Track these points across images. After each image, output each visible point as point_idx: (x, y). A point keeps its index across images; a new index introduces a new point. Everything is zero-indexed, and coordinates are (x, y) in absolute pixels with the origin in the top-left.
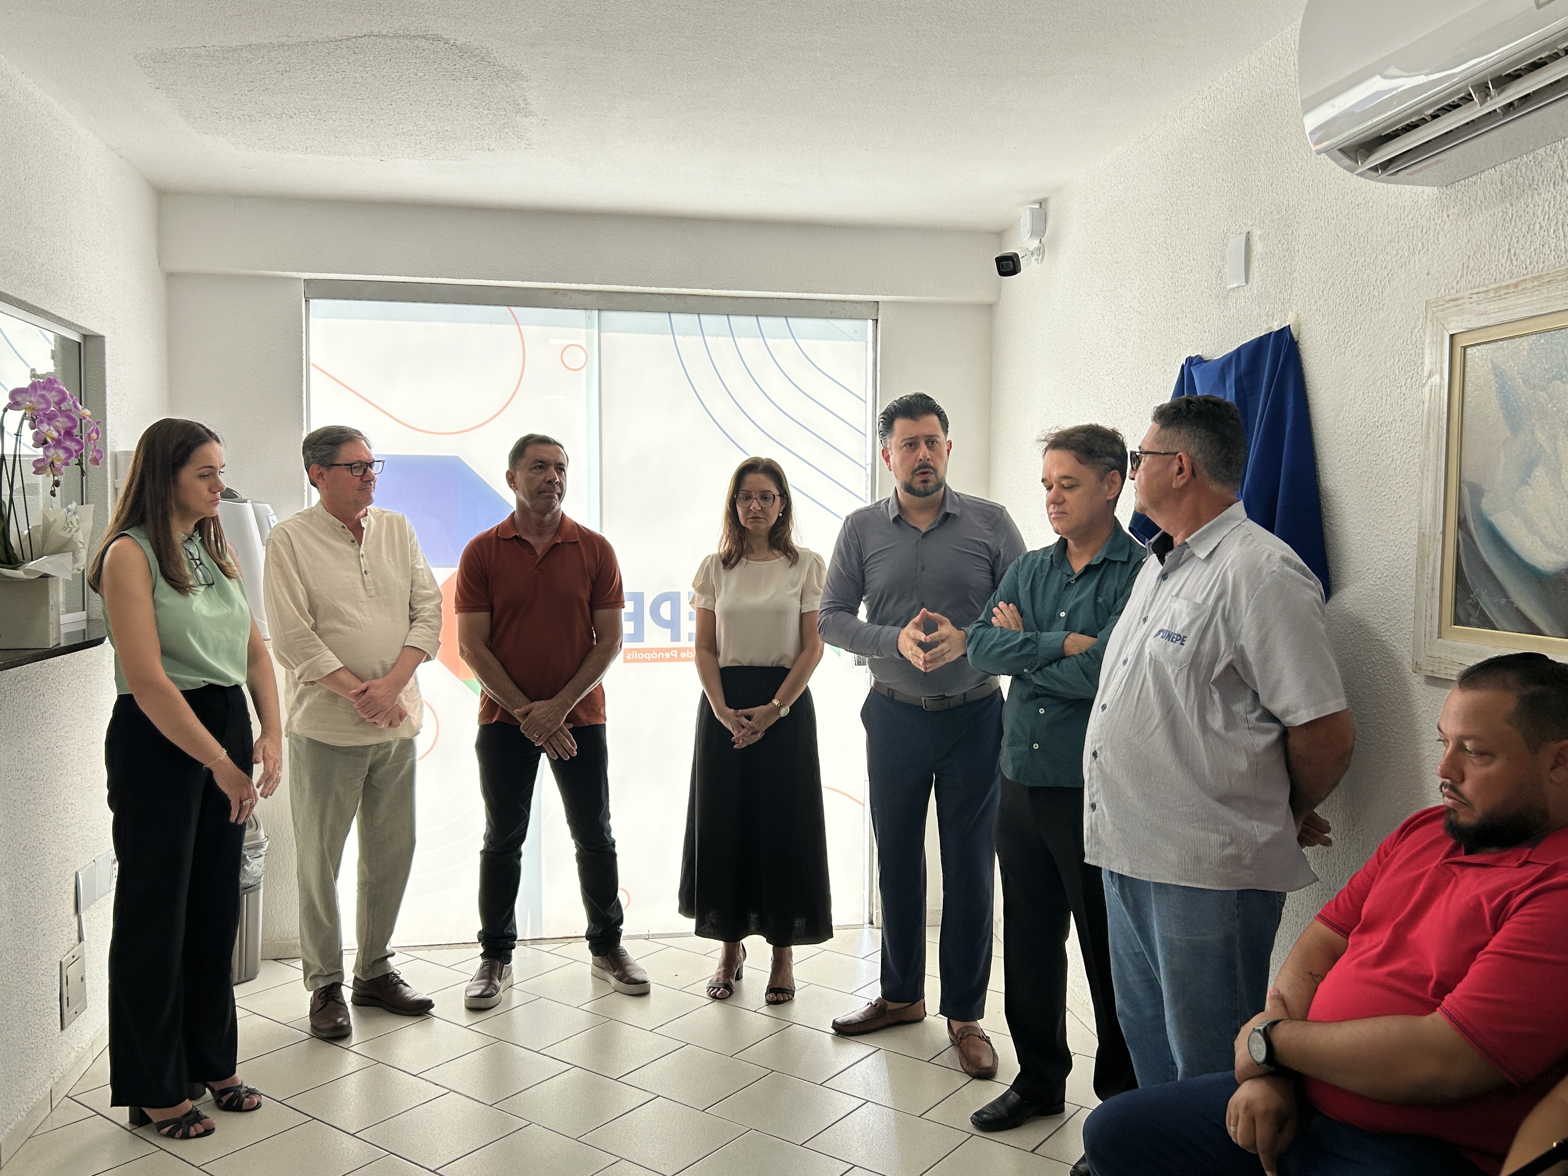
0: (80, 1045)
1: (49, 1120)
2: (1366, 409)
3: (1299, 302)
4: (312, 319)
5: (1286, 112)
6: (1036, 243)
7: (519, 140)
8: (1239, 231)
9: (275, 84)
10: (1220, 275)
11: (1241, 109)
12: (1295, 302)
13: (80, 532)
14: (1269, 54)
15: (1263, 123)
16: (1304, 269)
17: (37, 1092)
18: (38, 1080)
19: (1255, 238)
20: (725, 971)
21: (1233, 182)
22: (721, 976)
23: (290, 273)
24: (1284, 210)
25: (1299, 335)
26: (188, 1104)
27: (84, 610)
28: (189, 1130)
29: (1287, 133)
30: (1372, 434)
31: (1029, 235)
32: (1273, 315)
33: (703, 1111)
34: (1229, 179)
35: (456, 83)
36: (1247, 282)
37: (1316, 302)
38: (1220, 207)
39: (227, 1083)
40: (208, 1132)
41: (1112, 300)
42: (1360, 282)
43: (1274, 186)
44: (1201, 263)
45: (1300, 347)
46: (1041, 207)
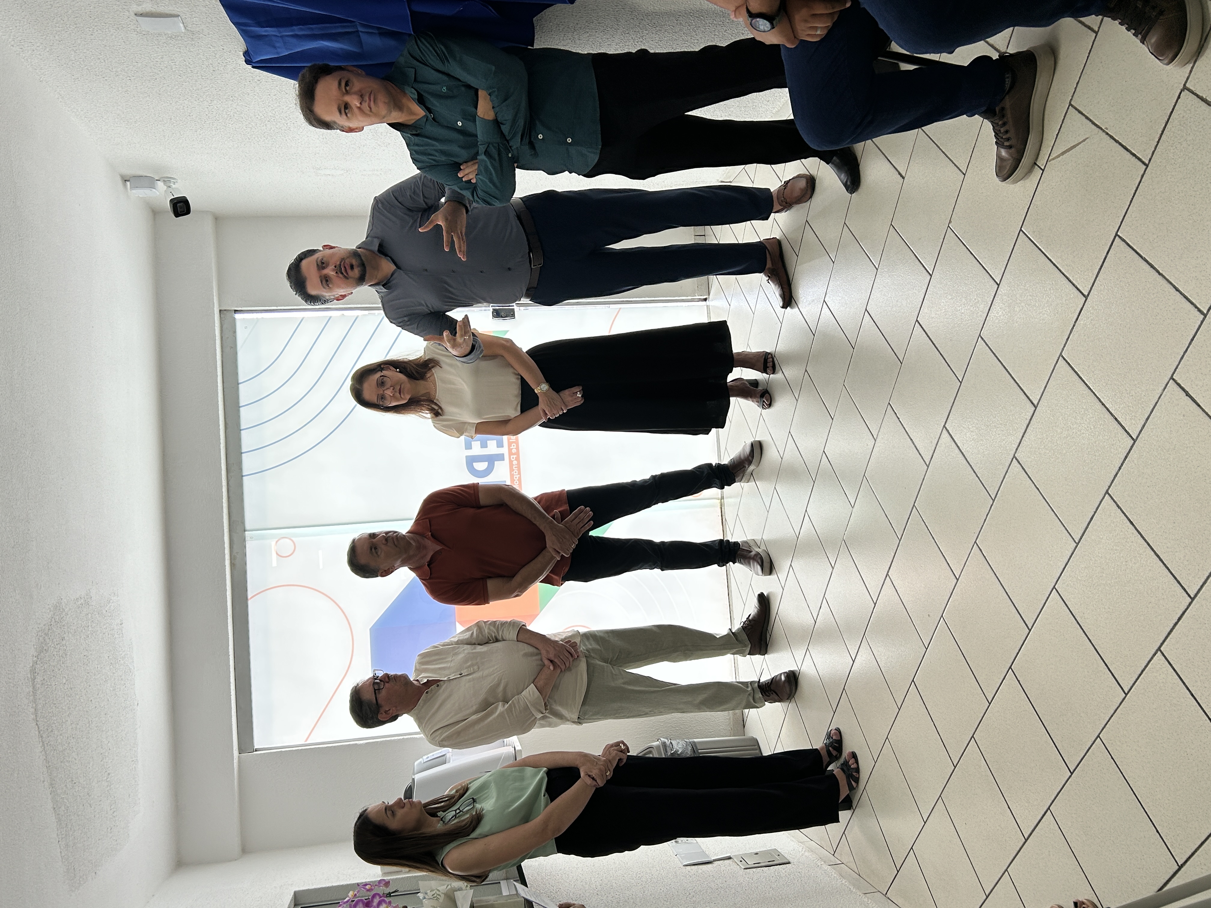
0: (800, 850)
1: (848, 864)
6: (161, 185)
8: (135, 22)
9: (84, 788)
10: (174, 37)
17: (830, 874)
18: (822, 874)
19: (140, 9)
20: (752, 397)
21: (93, 27)
22: (755, 399)
23: (235, 764)
26: (838, 776)
27: (500, 883)
28: (853, 769)
31: (154, 190)
33: (833, 419)
34: (91, 30)
35: (69, 653)
36: (178, 16)
38: (115, 37)
41: (203, 122)
44: (165, 52)
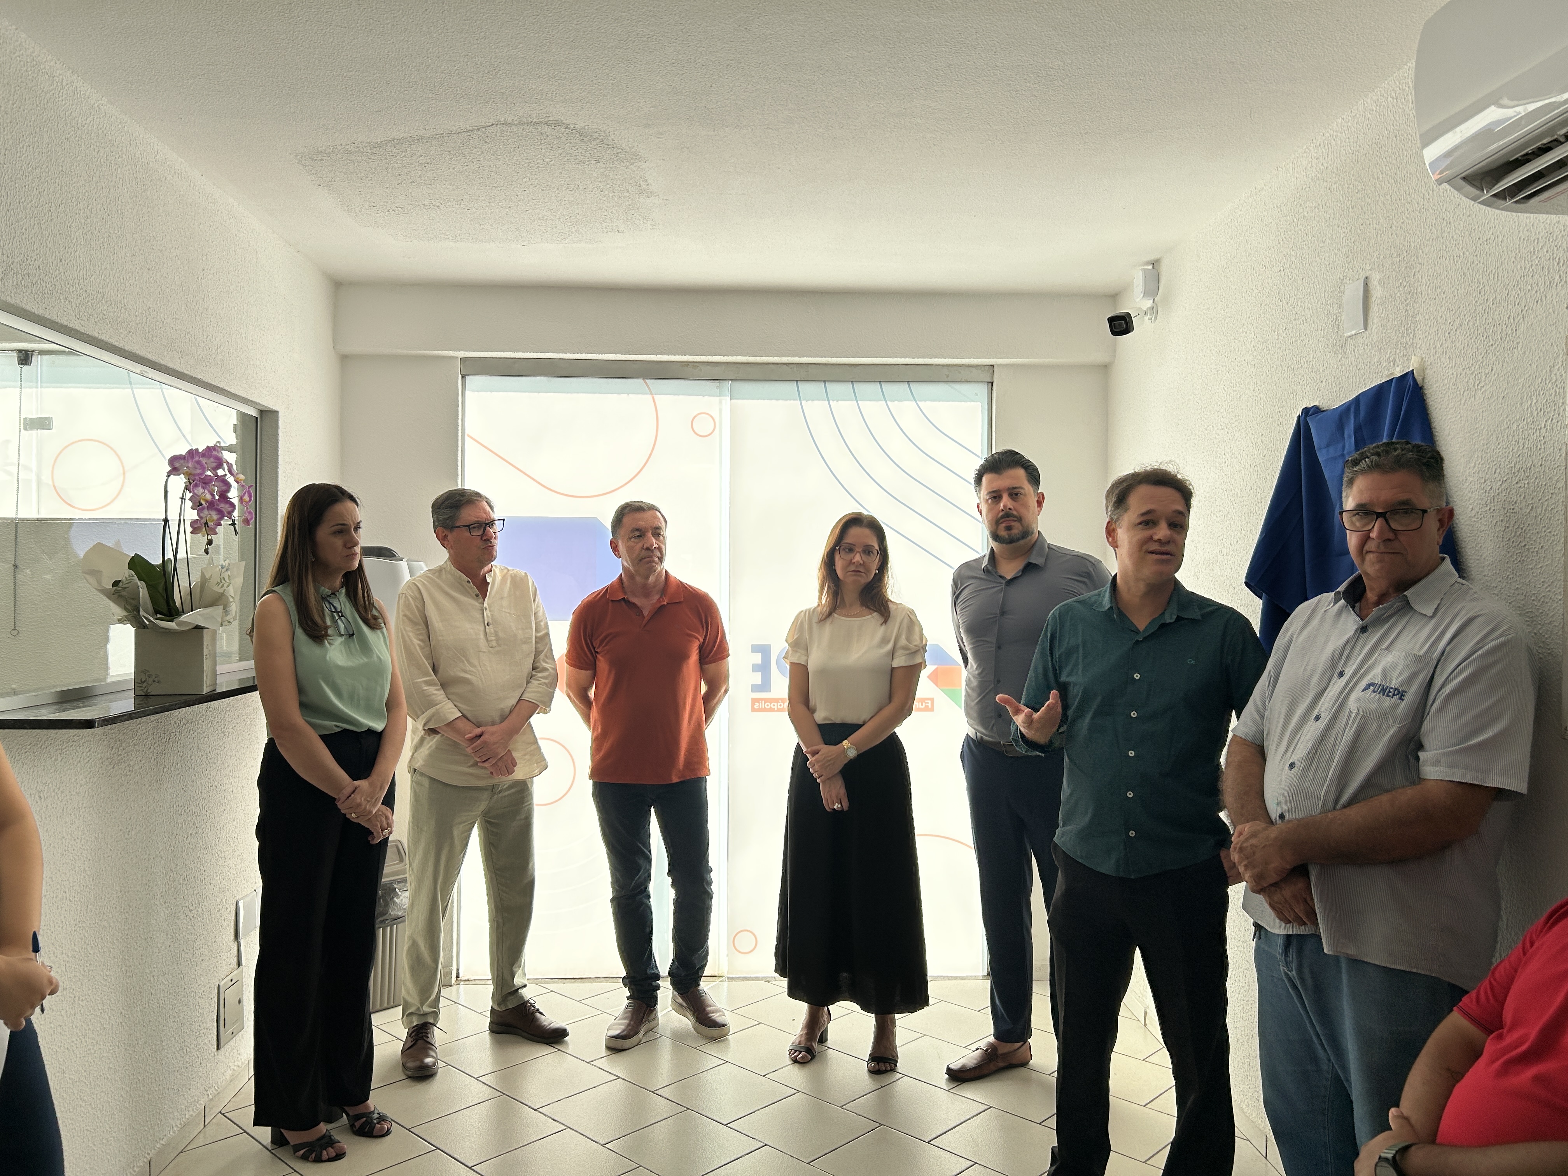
0: (231, 1068)
1: (202, 1135)
2: (1500, 454)
3: (1423, 345)
4: (468, 393)
5: (1405, 153)
6: (1149, 303)
7: (645, 221)
8: (1357, 277)
9: (420, 177)
10: (1337, 323)
11: (1357, 153)
12: (1418, 346)
13: (231, 586)
14: (1385, 95)
15: (1381, 166)
16: (1428, 311)
17: (190, 1109)
18: (192, 1097)
19: (1374, 283)
20: (807, 1034)
21: (1349, 228)
22: (803, 1039)
23: (447, 352)
24: (1405, 252)
25: (1423, 379)
26: (323, 1128)
28: (321, 1153)
29: (1407, 173)
30: (1508, 481)
31: (1142, 296)
32: (1394, 361)
34: (1345, 225)
35: (580, 167)
36: (1366, 328)
37: (1442, 345)
38: (1336, 254)
39: (359, 1109)
40: (340, 1156)
41: (1226, 354)
42: (1491, 321)
43: (1394, 228)
44: (1317, 313)
45: (1426, 392)
46: (1153, 268)
